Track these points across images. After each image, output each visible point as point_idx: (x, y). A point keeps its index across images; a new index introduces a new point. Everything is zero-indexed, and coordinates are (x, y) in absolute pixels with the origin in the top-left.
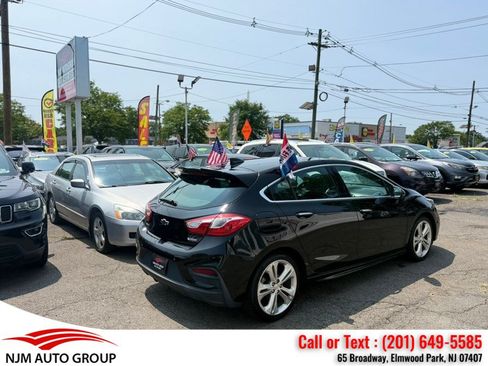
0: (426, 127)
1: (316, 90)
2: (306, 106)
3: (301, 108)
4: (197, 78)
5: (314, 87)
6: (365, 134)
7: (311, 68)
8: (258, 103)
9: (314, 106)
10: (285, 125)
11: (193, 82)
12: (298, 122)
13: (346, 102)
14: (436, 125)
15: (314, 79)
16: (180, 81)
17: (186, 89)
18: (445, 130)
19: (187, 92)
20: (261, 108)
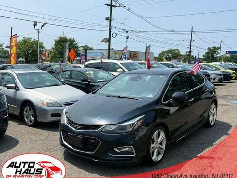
0: (166, 52)
1: (110, 31)
2: (104, 41)
3: (102, 41)
4: (45, 24)
5: (109, 30)
6: (132, 57)
7: (107, 19)
8: (72, 38)
9: (109, 41)
10: (88, 51)
11: (43, 26)
12: (93, 49)
13: (127, 38)
14: (171, 51)
15: (109, 25)
16: (35, 25)
17: (38, 30)
18: (175, 54)
19: (39, 32)
20: (74, 42)
